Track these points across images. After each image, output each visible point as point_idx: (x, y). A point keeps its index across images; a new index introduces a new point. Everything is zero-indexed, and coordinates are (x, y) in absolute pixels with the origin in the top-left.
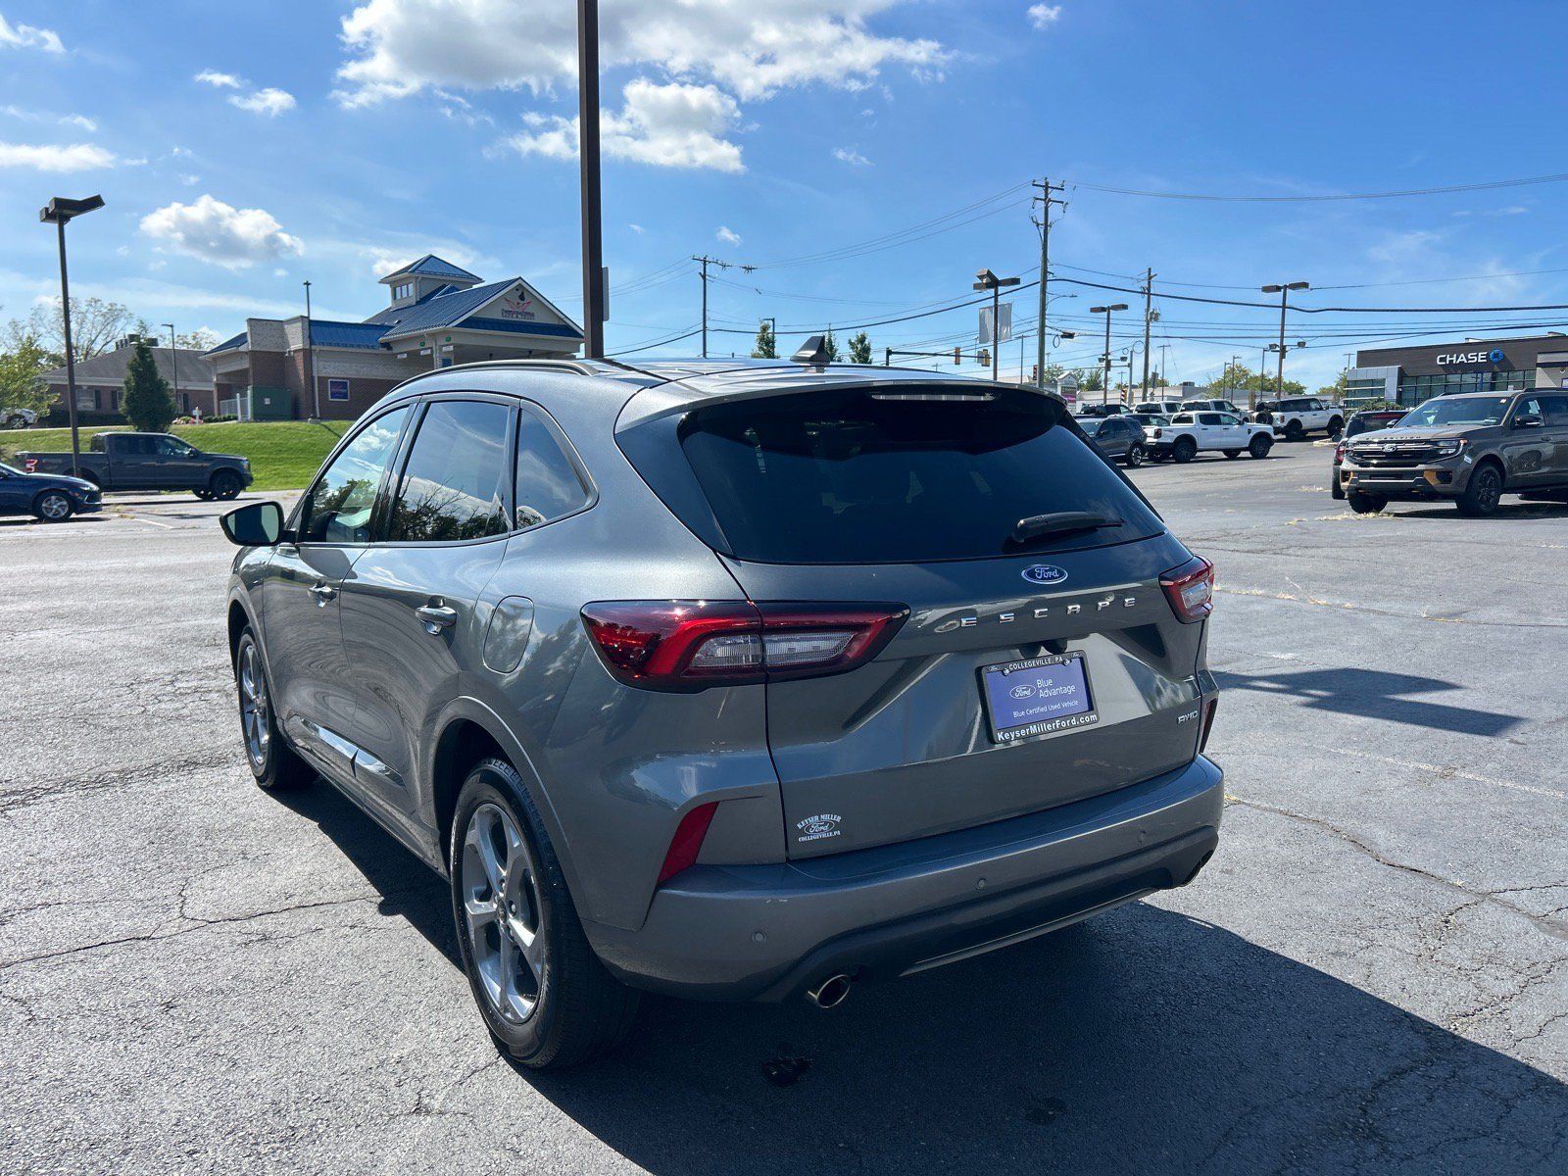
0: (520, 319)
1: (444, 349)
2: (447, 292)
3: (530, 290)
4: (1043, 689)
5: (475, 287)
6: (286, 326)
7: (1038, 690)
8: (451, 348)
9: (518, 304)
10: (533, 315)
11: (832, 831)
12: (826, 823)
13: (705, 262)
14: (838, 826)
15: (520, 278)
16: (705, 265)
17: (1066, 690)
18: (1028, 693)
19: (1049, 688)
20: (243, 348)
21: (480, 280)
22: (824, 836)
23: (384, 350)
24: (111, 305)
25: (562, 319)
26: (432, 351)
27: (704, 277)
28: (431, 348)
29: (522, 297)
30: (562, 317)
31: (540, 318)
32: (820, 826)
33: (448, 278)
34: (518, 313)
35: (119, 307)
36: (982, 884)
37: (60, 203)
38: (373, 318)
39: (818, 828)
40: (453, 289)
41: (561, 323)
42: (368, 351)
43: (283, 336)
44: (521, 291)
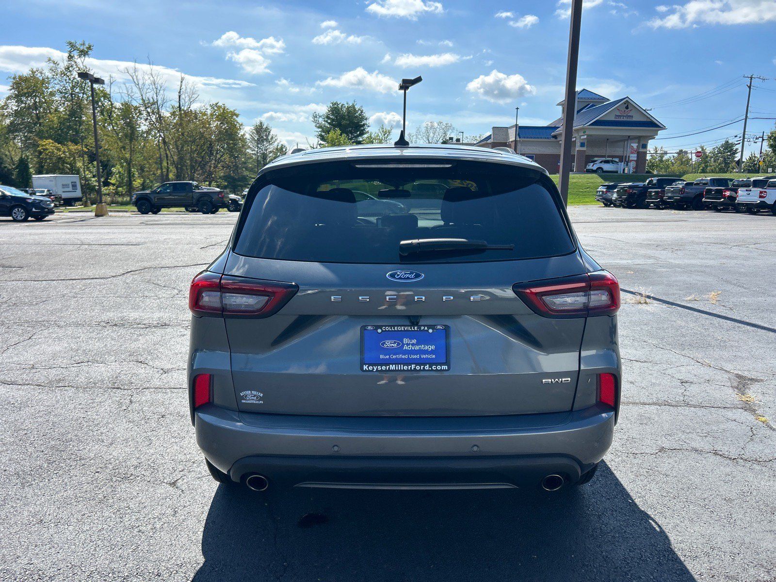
0: (625, 119)
1: (582, 137)
2: (589, 107)
3: (632, 103)
4: (408, 345)
5: (605, 103)
6: (509, 130)
7: (403, 345)
8: (586, 137)
9: (625, 111)
10: (632, 116)
11: (259, 400)
12: (255, 396)
13: (751, 78)
14: (261, 399)
15: (627, 97)
16: (751, 79)
17: (427, 348)
18: (395, 345)
19: (413, 345)
20: (489, 141)
21: (608, 100)
22: (255, 402)
23: (553, 139)
24: (446, 124)
25: (649, 118)
26: (576, 140)
27: (750, 87)
28: (576, 137)
29: (627, 108)
30: (649, 116)
31: (636, 118)
32: (252, 396)
33: (592, 100)
34: (624, 116)
35: (449, 125)
36: (336, 449)
37: (404, 81)
38: (551, 124)
39: (251, 397)
40: (593, 106)
41: (648, 120)
42: (545, 140)
43: (507, 135)
44: (627, 104)
